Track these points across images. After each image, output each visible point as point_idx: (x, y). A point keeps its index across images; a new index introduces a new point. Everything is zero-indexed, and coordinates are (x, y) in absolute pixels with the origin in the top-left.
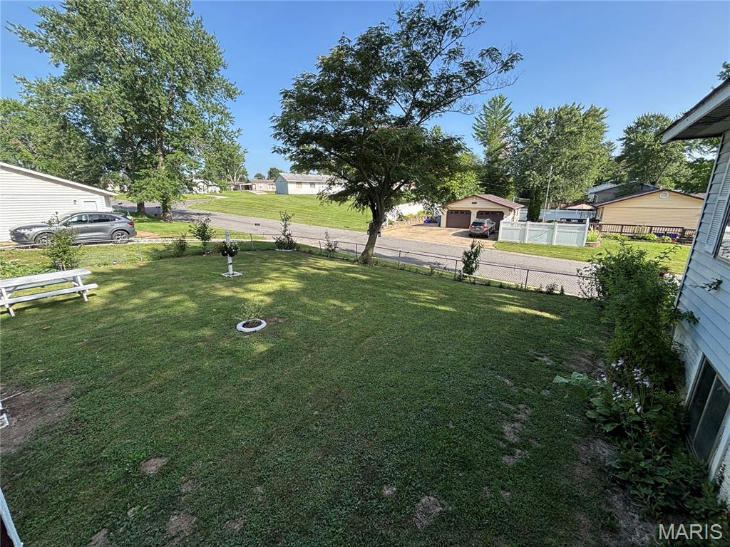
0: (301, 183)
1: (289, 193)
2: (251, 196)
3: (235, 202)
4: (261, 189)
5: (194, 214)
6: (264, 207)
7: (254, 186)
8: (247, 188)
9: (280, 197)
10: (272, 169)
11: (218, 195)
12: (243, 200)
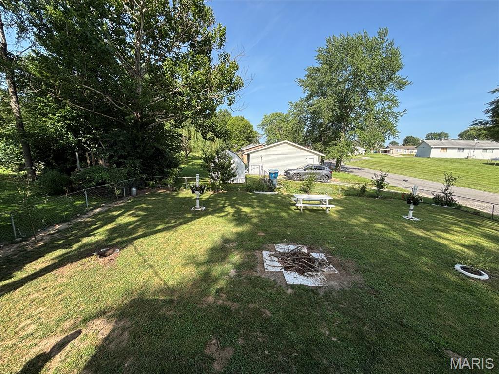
0: (447, 148)
1: (431, 157)
2: (391, 158)
3: (379, 162)
4: (397, 153)
5: (350, 168)
6: (405, 167)
7: (392, 151)
8: (385, 152)
9: (421, 160)
10: (408, 138)
11: (364, 156)
12: (386, 161)
